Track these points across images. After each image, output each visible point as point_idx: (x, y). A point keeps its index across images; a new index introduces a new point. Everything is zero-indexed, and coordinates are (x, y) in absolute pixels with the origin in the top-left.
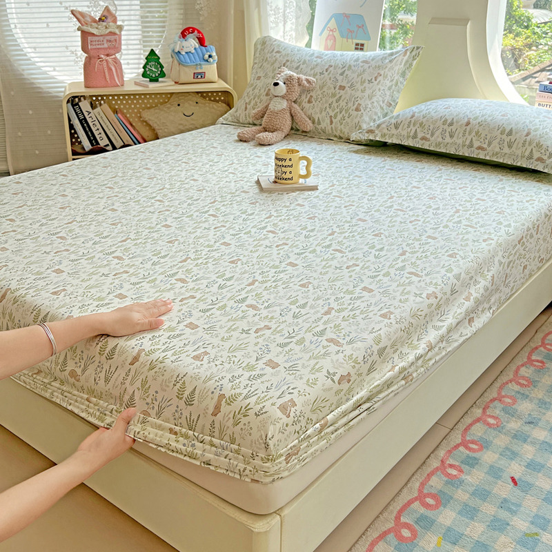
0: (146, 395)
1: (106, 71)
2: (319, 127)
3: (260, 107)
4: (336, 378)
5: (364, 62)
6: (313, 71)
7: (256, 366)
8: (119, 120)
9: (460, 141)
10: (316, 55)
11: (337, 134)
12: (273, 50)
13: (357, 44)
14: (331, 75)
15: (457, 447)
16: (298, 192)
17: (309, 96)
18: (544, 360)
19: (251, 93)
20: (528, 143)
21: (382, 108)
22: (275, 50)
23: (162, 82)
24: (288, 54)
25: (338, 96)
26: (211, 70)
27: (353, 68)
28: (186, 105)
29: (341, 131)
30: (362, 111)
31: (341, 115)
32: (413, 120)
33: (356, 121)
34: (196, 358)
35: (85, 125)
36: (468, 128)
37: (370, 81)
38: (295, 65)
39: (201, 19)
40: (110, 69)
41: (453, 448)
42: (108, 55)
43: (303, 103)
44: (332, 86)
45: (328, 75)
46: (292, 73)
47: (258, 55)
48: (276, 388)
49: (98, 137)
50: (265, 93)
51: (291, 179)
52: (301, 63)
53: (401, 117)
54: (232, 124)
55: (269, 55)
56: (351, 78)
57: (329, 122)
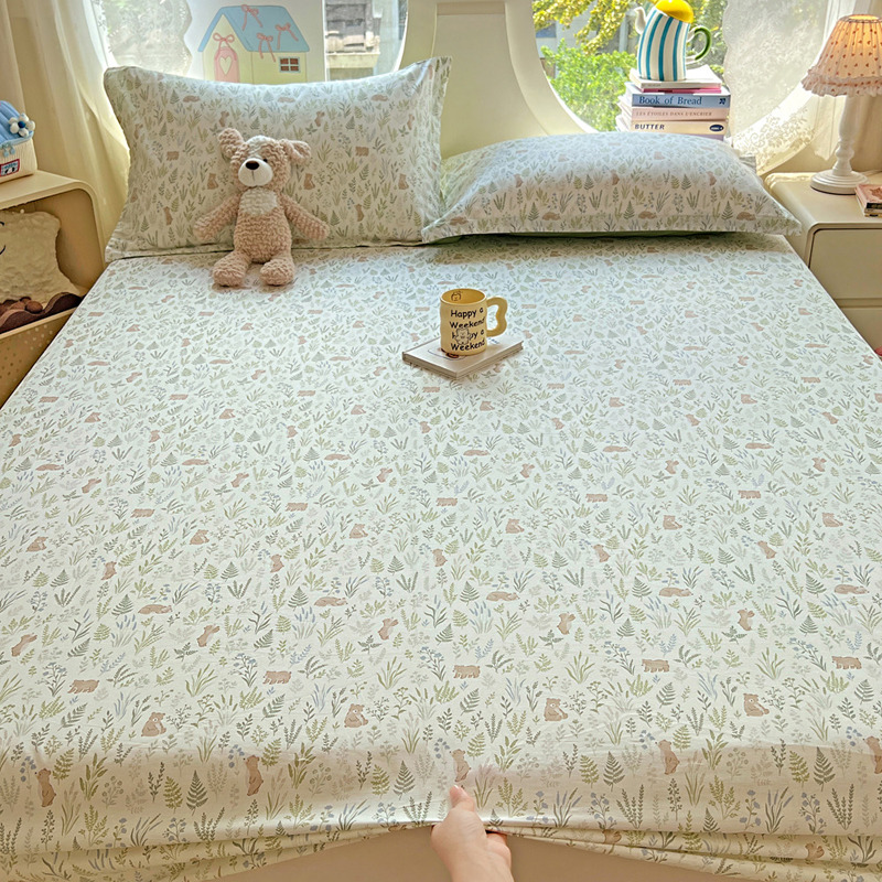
5: (377, 98)
6: (290, 129)
10: (276, 96)
11: (371, 235)
14: (330, 130)
20: (718, 194)
22: (182, 96)
24: (218, 102)
25: (361, 167)
26: (27, 153)
27: (364, 111)
30: (411, 186)
31: (378, 200)
32: (522, 188)
33: (407, 206)
37: (403, 132)
38: (250, 121)
43: (297, 191)
44: (342, 151)
45: (325, 130)
47: (133, 109)
50: (206, 181)
51: (481, 344)
52: (257, 115)
53: (499, 188)
55: (171, 108)
56: (370, 132)
57: (355, 217)
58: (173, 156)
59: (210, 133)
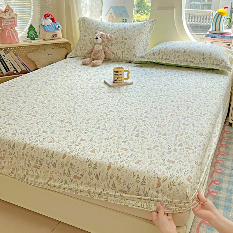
0: (120, 182)
1: (11, 36)
2: (117, 57)
3: (89, 49)
4: (199, 164)
5: (133, 27)
6: (111, 32)
7: (165, 163)
8: (18, 58)
9: (182, 59)
10: (111, 25)
11: (125, 59)
12: (90, 24)
13: (123, 20)
15: (211, 183)
16: (126, 86)
17: (111, 43)
18: (227, 144)
19: (83, 43)
20: (211, 58)
21: (143, 47)
22: (91, 23)
23: (37, 40)
24: (98, 25)
25: (124, 43)
26: (59, 33)
27: (129, 30)
28: (48, 50)
29: (127, 58)
30: (136, 49)
31: (127, 51)
32: (160, 51)
33: (134, 53)
34: (137, 163)
35: (3, 62)
36: (185, 53)
37: (137, 35)
38: (102, 29)
39: (49, 10)
40: (13, 35)
41: (210, 184)
42: (11, 28)
43: (109, 46)
44: (121, 38)
45: (119, 33)
46: (103, 33)
47: (82, 26)
48: (180, 172)
49: (9, 67)
50: (90, 42)
51: (121, 80)
52: (105, 28)
53: (155, 50)
54: (75, 57)
55: (88, 26)
56: (129, 34)
57: (121, 54)
58: (85, 36)
59: (94, 31)
